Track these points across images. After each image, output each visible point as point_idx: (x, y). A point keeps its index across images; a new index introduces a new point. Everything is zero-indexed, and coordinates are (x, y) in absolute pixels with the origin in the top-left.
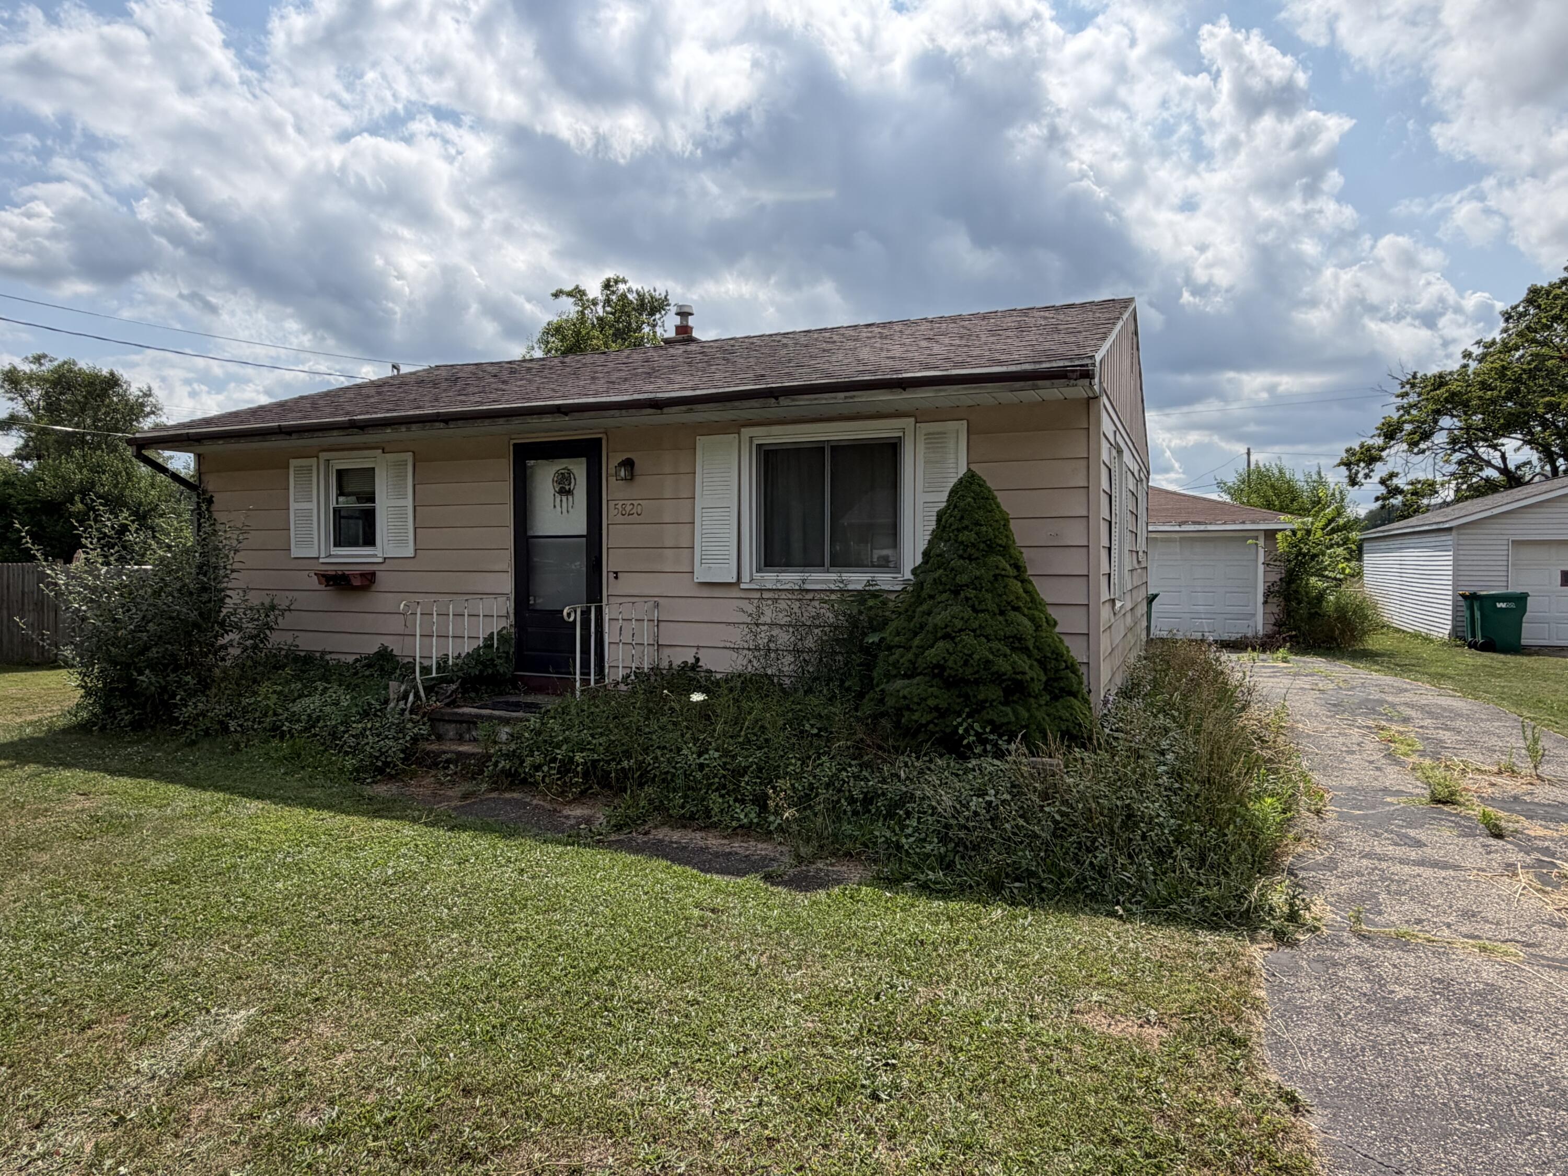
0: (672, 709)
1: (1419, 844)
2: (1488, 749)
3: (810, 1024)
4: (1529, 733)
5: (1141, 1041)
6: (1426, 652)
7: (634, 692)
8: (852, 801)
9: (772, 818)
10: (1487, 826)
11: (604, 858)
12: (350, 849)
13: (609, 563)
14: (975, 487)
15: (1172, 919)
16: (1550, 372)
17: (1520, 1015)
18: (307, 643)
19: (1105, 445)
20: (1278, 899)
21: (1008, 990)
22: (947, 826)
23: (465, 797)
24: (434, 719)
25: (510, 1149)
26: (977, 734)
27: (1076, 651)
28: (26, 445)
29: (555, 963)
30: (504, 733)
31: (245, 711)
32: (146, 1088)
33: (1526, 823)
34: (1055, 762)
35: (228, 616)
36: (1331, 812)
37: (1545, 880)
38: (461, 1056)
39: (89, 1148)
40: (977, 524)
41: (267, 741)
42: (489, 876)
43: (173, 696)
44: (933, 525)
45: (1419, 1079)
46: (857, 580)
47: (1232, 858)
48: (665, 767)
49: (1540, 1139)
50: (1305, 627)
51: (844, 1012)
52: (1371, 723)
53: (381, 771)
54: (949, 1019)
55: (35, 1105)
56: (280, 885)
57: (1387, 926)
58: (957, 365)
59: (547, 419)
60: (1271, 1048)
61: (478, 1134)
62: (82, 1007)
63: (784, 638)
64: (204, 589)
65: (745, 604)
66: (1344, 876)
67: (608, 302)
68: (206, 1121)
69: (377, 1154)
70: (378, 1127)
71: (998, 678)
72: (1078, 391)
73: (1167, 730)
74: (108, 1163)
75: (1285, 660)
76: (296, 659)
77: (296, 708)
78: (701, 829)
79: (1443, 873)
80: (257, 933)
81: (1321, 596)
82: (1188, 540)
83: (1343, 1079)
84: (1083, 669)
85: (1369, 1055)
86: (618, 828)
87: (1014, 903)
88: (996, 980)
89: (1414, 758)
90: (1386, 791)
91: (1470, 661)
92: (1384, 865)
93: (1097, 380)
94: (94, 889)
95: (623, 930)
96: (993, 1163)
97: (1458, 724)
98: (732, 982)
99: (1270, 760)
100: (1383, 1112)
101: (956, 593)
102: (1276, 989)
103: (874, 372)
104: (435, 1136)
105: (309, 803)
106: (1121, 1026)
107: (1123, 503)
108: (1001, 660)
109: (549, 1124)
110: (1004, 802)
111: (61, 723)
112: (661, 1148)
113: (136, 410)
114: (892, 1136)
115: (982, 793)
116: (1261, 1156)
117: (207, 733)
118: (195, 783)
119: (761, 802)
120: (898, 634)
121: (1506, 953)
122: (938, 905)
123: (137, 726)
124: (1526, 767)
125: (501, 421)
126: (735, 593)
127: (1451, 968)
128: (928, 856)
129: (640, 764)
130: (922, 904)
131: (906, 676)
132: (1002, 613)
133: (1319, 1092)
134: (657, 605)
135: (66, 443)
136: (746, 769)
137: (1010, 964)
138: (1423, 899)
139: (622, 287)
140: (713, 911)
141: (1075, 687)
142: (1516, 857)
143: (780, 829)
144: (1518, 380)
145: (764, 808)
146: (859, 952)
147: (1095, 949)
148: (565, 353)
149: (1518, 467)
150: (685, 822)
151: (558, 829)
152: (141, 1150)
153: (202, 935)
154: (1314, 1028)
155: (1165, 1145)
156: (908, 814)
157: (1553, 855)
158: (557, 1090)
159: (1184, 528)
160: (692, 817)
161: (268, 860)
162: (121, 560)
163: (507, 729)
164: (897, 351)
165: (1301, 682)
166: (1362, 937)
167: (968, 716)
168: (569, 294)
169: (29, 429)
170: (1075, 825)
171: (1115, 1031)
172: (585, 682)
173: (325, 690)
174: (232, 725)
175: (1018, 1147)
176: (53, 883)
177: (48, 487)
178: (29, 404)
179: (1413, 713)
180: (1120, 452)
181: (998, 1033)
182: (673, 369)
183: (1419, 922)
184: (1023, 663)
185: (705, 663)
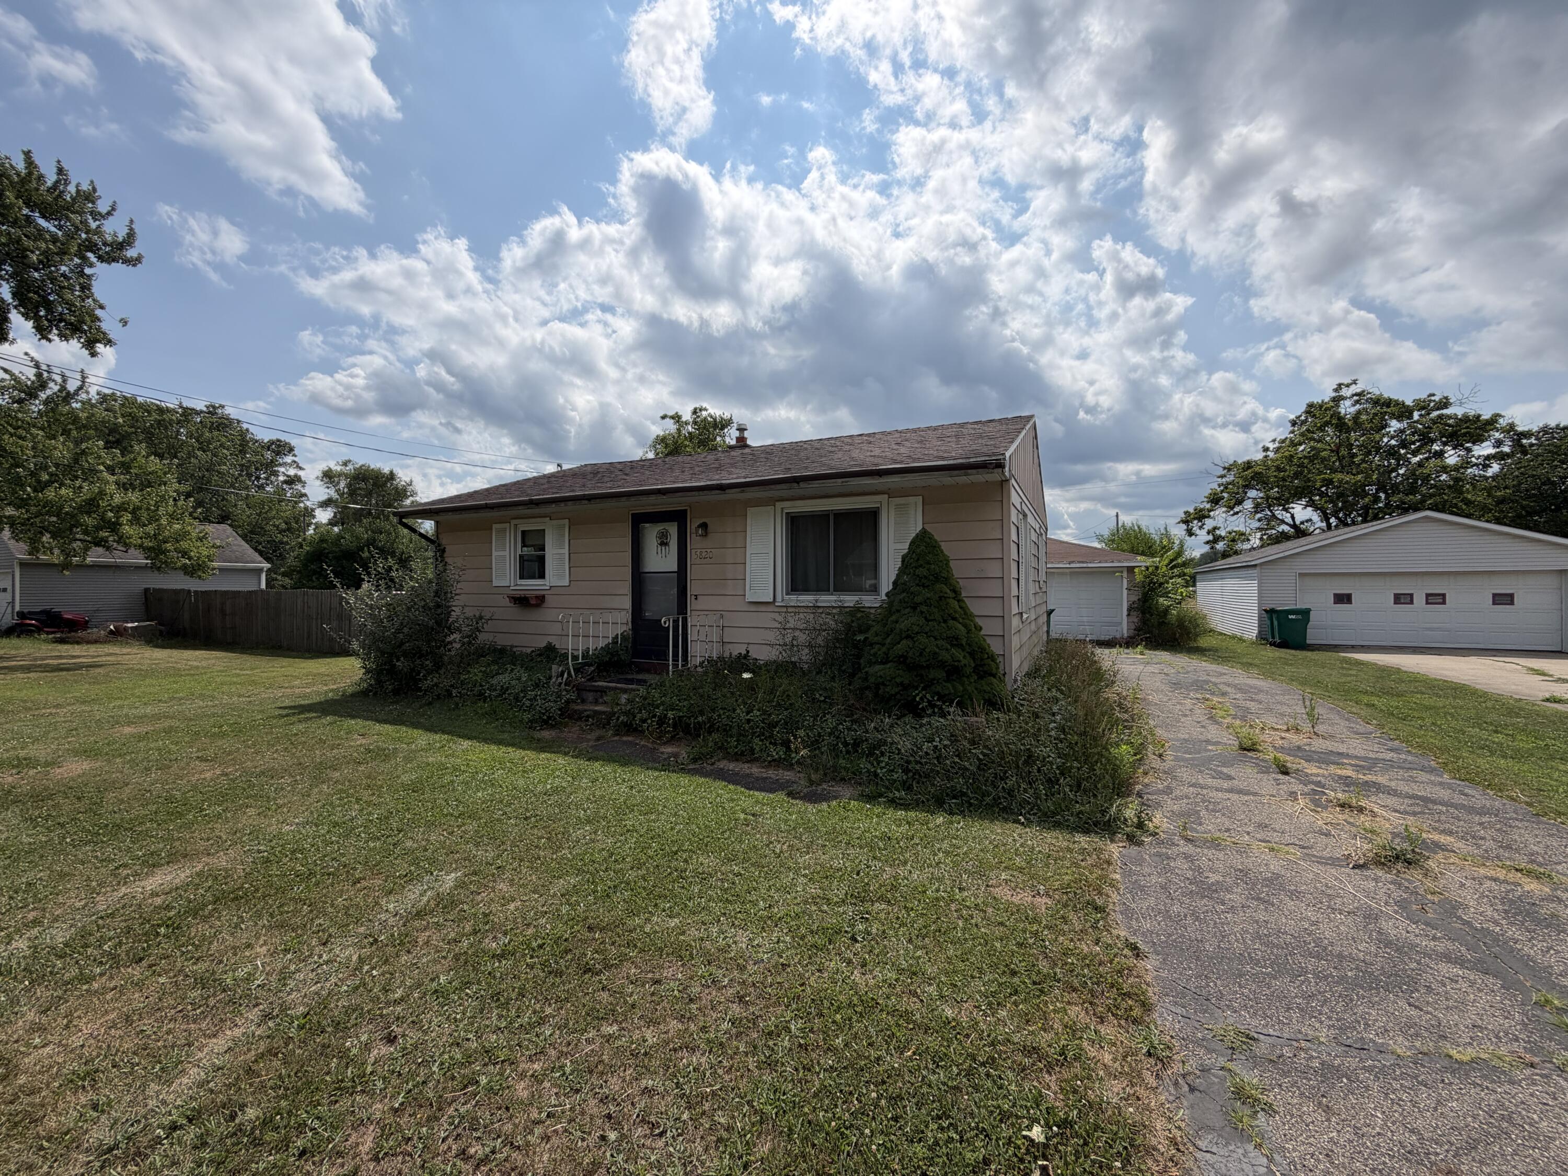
0: (730, 683)
1: (1230, 778)
2: (1281, 714)
3: (813, 890)
4: (1308, 703)
5: (1033, 907)
6: (1240, 648)
7: (706, 673)
8: (846, 744)
9: (793, 755)
10: (1278, 766)
11: (684, 780)
12: (524, 772)
13: (692, 589)
14: (927, 540)
15: (1057, 825)
16: (1324, 459)
17: (1295, 895)
18: (502, 641)
19: (1013, 512)
20: (1129, 813)
21: (944, 871)
22: (908, 762)
23: (598, 739)
24: (580, 689)
25: (616, 966)
26: (929, 701)
27: (995, 647)
28: (335, 516)
29: (650, 847)
30: (624, 698)
31: (462, 683)
32: (391, 921)
33: (1306, 765)
34: (979, 720)
35: (453, 623)
36: (1170, 755)
37: (1317, 803)
38: (588, 906)
39: (355, 958)
40: (929, 563)
41: (475, 703)
42: (611, 790)
43: (418, 674)
44: (899, 564)
45: (1223, 937)
46: (850, 600)
47: (1099, 786)
48: (725, 721)
49: (1307, 979)
50: (1156, 632)
51: (836, 883)
52: (1199, 696)
53: (546, 722)
54: (905, 889)
55: (323, 931)
56: (480, 794)
57: (1205, 832)
58: (914, 460)
59: (653, 498)
60: (1122, 913)
61: (596, 956)
62: (355, 869)
63: (802, 638)
64: (438, 606)
65: (777, 616)
66: (1176, 798)
67: (695, 423)
68: (427, 943)
69: (531, 967)
70: (534, 950)
71: (942, 664)
72: (995, 476)
73: (1057, 700)
74: (366, 968)
75: (1142, 653)
76: (495, 650)
77: (494, 681)
78: (748, 762)
79: (1246, 798)
80: (464, 824)
81: (1167, 611)
82: (1075, 574)
83: (1170, 935)
84: (1000, 659)
85: (1189, 920)
86: (695, 760)
87: (951, 813)
88: (937, 864)
89: (1228, 720)
90: (1208, 742)
91: (1271, 655)
92: (1205, 792)
93: (1007, 469)
94: (366, 795)
95: (694, 827)
96: (930, 985)
97: (1261, 697)
98: (764, 861)
99: (1126, 721)
100: (1198, 959)
101: (914, 608)
102: (1127, 874)
103: (860, 466)
104: (569, 957)
105: (500, 742)
106: (1020, 896)
107: (1027, 549)
108: (944, 653)
109: (642, 951)
110: (945, 746)
111: (350, 691)
112: (713, 969)
113: (402, 493)
114: (864, 965)
115: (931, 740)
116: (1112, 986)
117: (438, 697)
118: (430, 729)
119: (786, 744)
120: (877, 635)
121: (1287, 853)
122: (901, 813)
123: (396, 692)
124: (1306, 727)
125: (624, 499)
126: (771, 608)
127: (1249, 863)
128: (895, 781)
129: (709, 719)
130: (890, 813)
131: (882, 663)
132: (945, 621)
133: (1154, 944)
134: (722, 616)
135: (358, 515)
136: (777, 723)
137: (947, 853)
138: (1231, 815)
139: (704, 413)
140: (753, 815)
141: (994, 671)
142: (1298, 787)
143: (798, 762)
144: (1301, 465)
145: (789, 748)
146: (848, 844)
147: (1004, 845)
148: (667, 455)
149: (1302, 523)
150: (737, 757)
151: (654, 761)
152: (387, 960)
153: (430, 825)
154: (1152, 901)
155: (1046, 976)
156: (882, 754)
157: (1323, 787)
158: (647, 930)
159: (1073, 565)
160: (742, 754)
161: (473, 778)
162: (388, 588)
163: (625, 696)
164: (877, 452)
165: (1150, 669)
166: (1188, 840)
167: (923, 689)
168: (672, 417)
169: (337, 507)
170: (993, 762)
171: (1016, 900)
172: (675, 666)
173: (512, 670)
174: (454, 692)
175: (947, 974)
176: (341, 791)
177: (348, 541)
178: (337, 491)
179: (1229, 689)
180: (1025, 516)
181: (937, 899)
182: (733, 465)
183: (1228, 830)
184: (959, 654)
185: (753, 654)
